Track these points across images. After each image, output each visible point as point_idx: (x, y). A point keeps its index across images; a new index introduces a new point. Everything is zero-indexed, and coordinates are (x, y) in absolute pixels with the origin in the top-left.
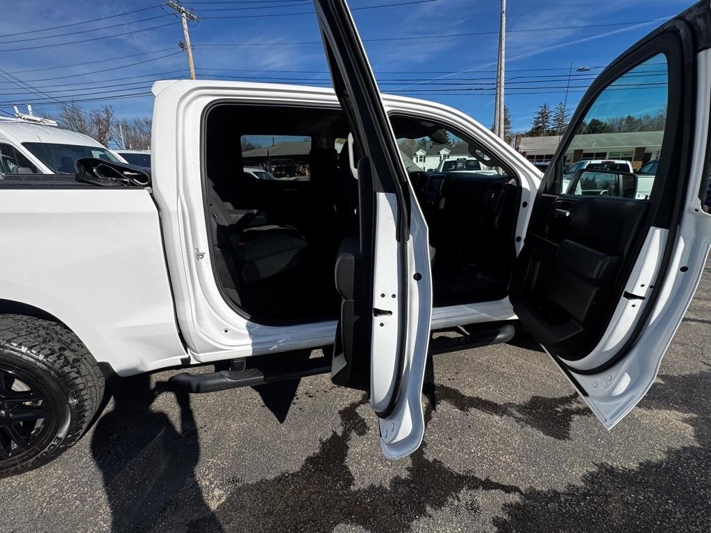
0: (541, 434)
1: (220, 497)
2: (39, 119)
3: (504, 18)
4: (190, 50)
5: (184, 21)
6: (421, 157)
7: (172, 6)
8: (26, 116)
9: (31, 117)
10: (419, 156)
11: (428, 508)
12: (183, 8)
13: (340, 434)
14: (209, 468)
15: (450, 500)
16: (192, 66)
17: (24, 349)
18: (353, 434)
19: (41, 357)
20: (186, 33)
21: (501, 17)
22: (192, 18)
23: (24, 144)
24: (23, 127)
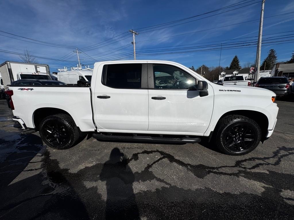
0: (193, 175)
1: (94, 164)
2: (90, 69)
3: (263, 13)
4: (134, 44)
5: (134, 35)
6: (223, 75)
7: (131, 31)
8: (88, 69)
9: (89, 69)
10: (222, 75)
11: (140, 181)
12: (134, 32)
13: (130, 159)
14: (95, 158)
15: (148, 181)
16: (135, 49)
17: (67, 123)
18: (133, 160)
19: (70, 126)
20: (134, 39)
21: (261, 12)
22: (136, 34)
23: (85, 76)
24: (86, 71)
